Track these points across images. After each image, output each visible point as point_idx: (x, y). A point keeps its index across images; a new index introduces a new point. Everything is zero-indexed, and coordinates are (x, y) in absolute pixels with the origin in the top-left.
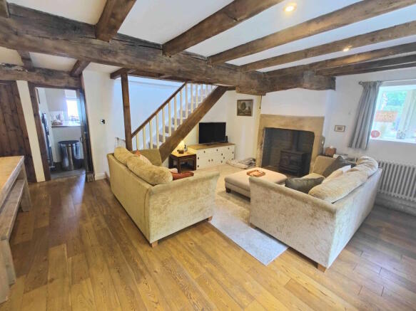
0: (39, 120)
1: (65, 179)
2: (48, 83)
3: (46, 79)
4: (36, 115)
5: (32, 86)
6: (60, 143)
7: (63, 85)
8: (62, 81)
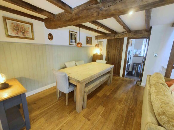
0: (127, 52)
1: (129, 79)
2: (135, 37)
3: (134, 35)
4: (126, 51)
5: (129, 39)
6: (134, 63)
7: (141, 37)
8: (141, 35)
